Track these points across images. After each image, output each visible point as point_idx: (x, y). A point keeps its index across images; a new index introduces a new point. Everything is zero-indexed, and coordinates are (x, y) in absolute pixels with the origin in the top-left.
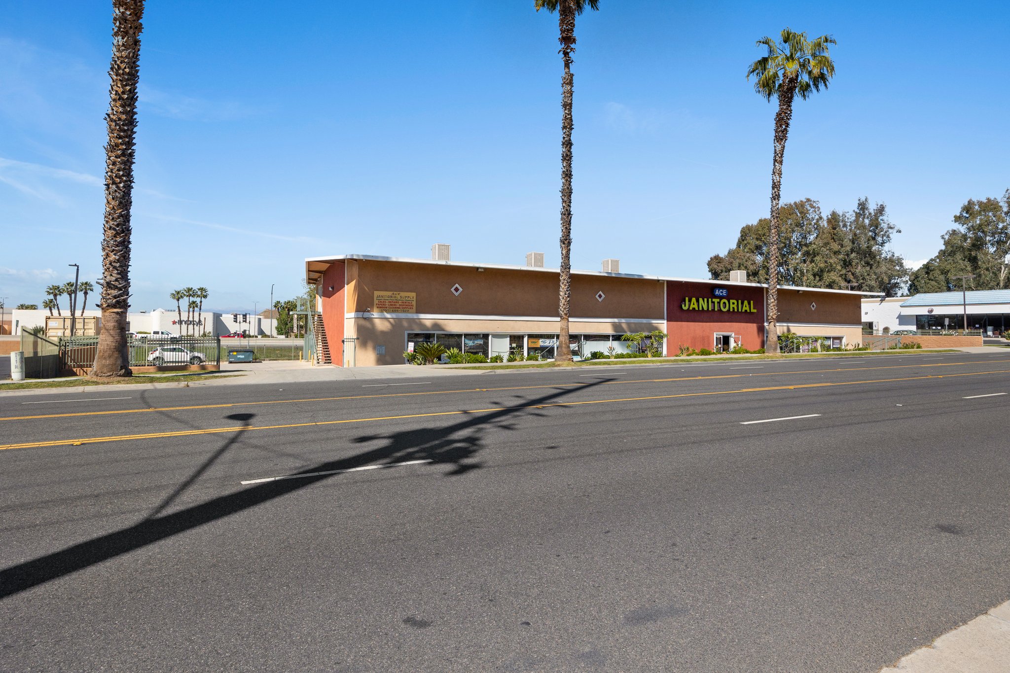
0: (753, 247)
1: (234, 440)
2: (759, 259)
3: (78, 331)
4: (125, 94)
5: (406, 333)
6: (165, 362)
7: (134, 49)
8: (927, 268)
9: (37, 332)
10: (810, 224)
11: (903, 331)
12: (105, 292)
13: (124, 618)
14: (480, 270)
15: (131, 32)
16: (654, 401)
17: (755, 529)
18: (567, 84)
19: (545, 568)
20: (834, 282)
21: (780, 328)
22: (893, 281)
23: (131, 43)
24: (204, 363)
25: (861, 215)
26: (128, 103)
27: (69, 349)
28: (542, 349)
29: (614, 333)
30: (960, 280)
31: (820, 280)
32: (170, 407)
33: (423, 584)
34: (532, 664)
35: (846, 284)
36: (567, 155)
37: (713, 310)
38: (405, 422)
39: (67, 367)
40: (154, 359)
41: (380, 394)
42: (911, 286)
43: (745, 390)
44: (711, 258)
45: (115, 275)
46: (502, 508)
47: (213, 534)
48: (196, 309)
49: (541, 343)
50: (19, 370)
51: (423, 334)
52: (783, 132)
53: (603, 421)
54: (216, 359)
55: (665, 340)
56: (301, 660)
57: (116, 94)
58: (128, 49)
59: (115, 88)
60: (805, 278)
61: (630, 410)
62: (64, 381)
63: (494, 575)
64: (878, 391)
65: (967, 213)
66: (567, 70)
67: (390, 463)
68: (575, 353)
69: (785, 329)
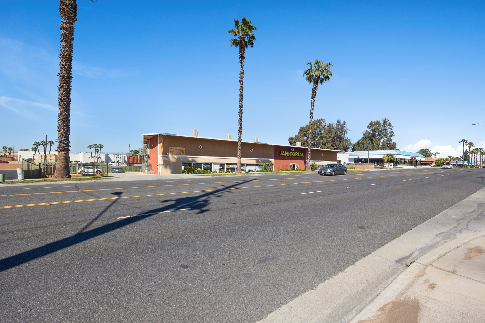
0: (303, 134)
1: (114, 202)
2: (305, 138)
3: (48, 160)
4: (66, 66)
5: (182, 162)
6: (85, 173)
7: (70, 48)
8: (358, 143)
9: (29, 160)
10: (322, 127)
11: (350, 163)
12: (59, 145)
13: (69, 271)
14: (209, 140)
15: (69, 41)
16: (270, 187)
17: (301, 229)
18: (242, 74)
19: (231, 245)
20: (329, 147)
21: (311, 162)
22: (347, 147)
23: (69, 45)
24: (102, 173)
25: (338, 125)
26: (68, 70)
27: (44, 167)
28: (231, 168)
29: (257, 163)
30: (368, 147)
31: (325, 146)
32: (88, 190)
33: (187, 253)
34: (225, 278)
35: (333, 148)
36: (241, 100)
37: (290, 156)
38: (181, 195)
39: (43, 174)
40: (81, 171)
41: (171, 185)
42: (353, 148)
43: (299, 183)
44: (290, 138)
45: (64, 138)
46: (216, 225)
47: (105, 238)
48: (98, 152)
49: (231, 166)
50: (21, 175)
51: (188, 163)
52: (314, 95)
53: (252, 194)
54: (107, 172)
55: (274, 166)
56: (140, 282)
57: (62, 66)
58: (67, 47)
59: (62, 63)
60: (320, 145)
61: (261, 190)
62: (42, 180)
63: (213, 248)
64: (342, 183)
65: (371, 125)
66: (242, 69)
67: (175, 210)
68: (243, 170)
69: (313, 162)
